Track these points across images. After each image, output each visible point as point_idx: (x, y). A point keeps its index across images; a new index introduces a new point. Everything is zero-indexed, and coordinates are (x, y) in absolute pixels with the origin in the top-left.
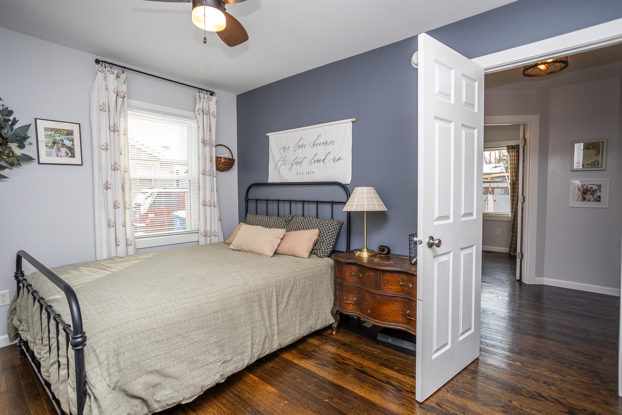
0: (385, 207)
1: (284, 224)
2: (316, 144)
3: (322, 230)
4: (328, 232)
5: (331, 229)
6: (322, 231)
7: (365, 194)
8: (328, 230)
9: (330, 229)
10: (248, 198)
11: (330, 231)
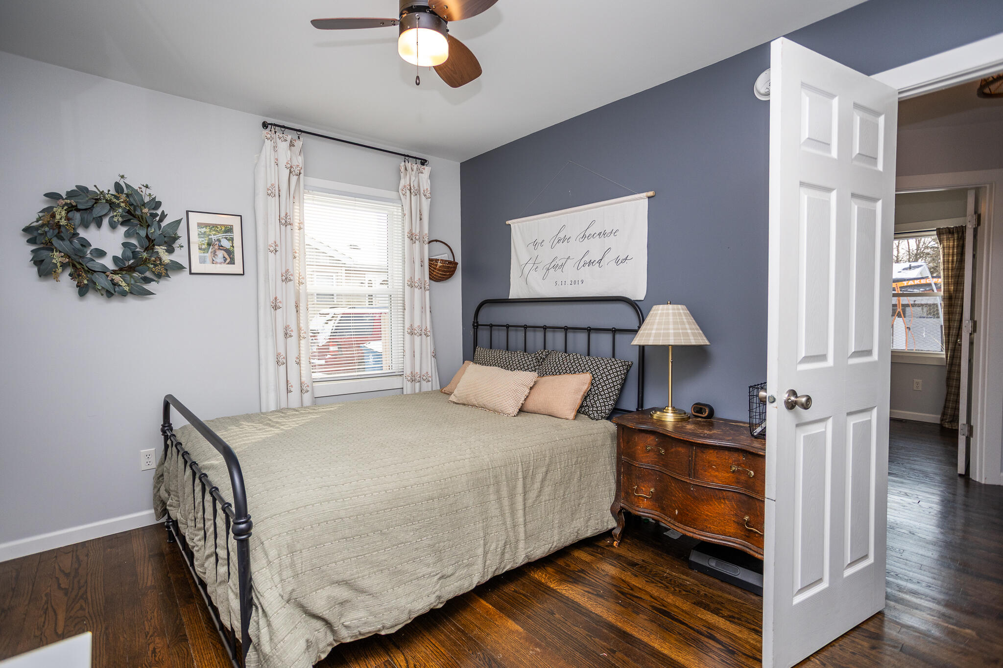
0: (705, 338)
1: (534, 365)
2: (587, 236)
3: (597, 375)
4: (607, 378)
5: (612, 374)
6: (597, 377)
7: (671, 317)
8: (606, 376)
9: (610, 374)
10: (477, 322)
11: (611, 376)
